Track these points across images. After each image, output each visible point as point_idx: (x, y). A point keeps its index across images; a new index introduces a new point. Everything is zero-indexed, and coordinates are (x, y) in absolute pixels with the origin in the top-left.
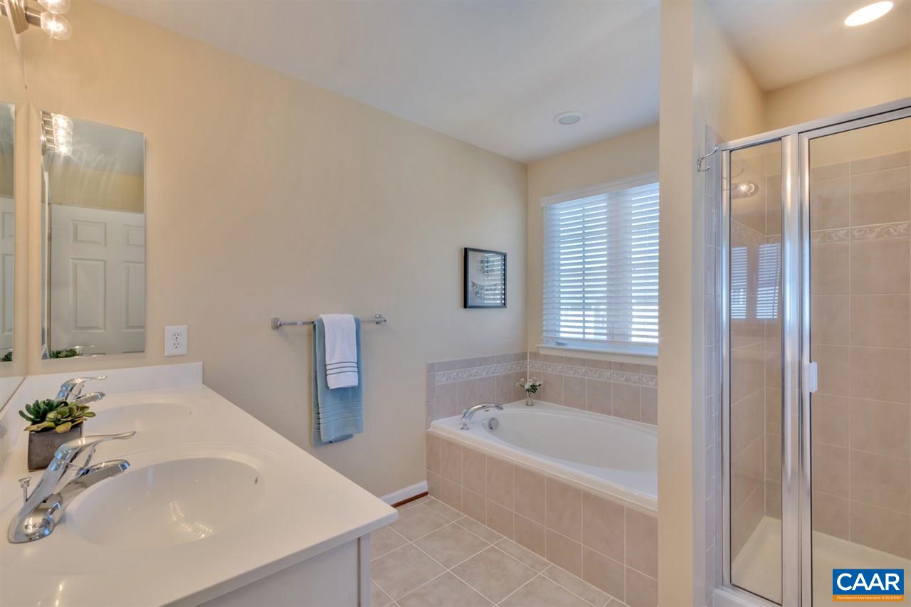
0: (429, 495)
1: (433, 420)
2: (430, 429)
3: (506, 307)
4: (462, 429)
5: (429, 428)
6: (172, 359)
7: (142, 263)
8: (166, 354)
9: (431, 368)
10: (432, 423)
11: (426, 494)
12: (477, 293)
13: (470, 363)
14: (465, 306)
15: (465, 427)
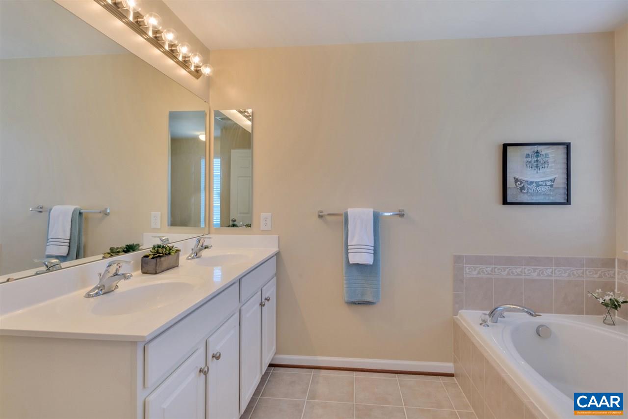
0: (454, 378)
1: (462, 309)
2: (458, 317)
3: (570, 204)
4: (481, 324)
5: (456, 315)
6: (264, 232)
7: (250, 177)
8: (261, 229)
9: (458, 259)
10: (460, 311)
11: (452, 375)
12: (522, 189)
13: (510, 261)
14: (505, 202)
15: (484, 323)
